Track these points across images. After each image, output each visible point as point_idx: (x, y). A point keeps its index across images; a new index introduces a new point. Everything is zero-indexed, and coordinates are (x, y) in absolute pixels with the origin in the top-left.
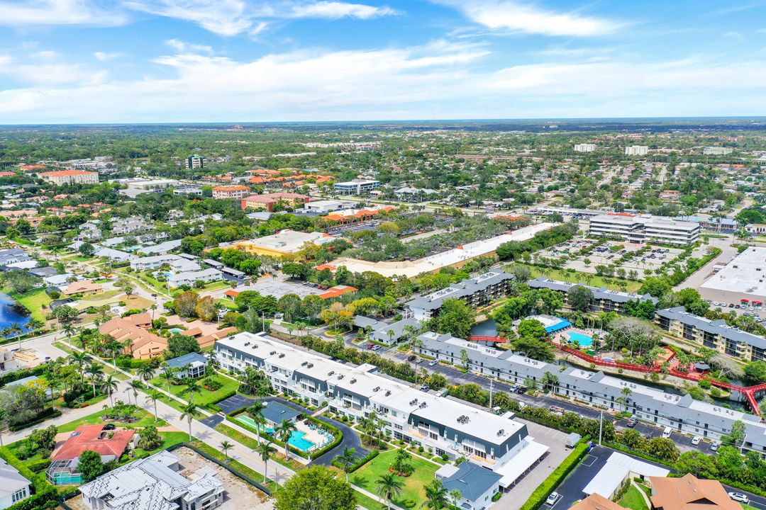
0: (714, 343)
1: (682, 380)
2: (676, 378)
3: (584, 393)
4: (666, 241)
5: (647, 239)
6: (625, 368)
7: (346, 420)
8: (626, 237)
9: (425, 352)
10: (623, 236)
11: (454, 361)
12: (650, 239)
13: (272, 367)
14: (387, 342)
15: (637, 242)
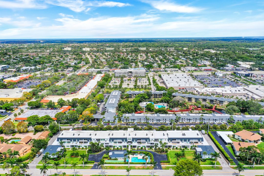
0: (192, 100)
1: (198, 111)
2: (196, 111)
3: (188, 119)
4: (139, 76)
5: (133, 76)
6: (183, 111)
7: (142, 148)
8: (127, 76)
9: (129, 121)
10: (126, 76)
11: (141, 121)
12: (134, 76)
13: (97, 139)
14: (112, 121)
15: (130, 77)
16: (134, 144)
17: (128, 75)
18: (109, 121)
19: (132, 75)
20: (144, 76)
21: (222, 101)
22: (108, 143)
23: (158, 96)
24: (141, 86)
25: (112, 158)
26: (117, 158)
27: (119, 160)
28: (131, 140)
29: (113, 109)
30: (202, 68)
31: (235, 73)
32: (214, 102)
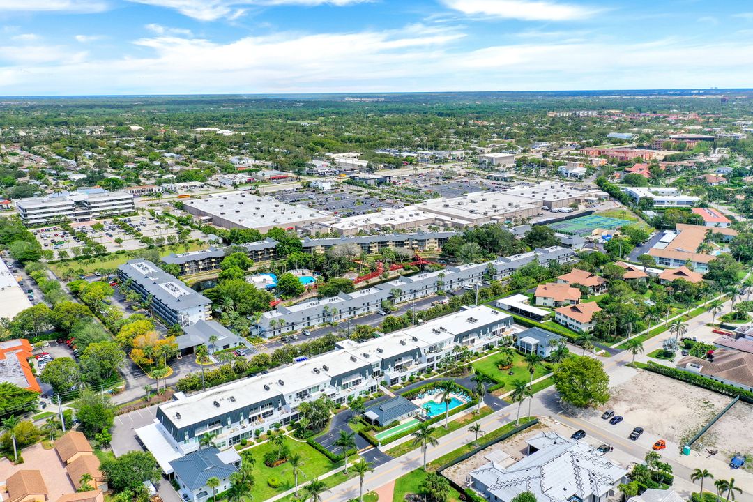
5: (94, 214)
6: (367, 279)
7: (411, 380)
8: (72, 217)
9: (280, 331)
10: (69, 217)
11: (311, 324)
12: (98, 214)
13: (298, 394)
14: (236, 344)
15: (83, 220)
16: (391, 373)
17: (76, 215)
18: (228, 346)
19: (89, 213)
20: (131, 210)
21: (421, 241)
22: (334, 394)
23: (260, 257)
24: (169, 238)
25: (385, 424)
26: (395, 419)
27: (402, 423)
28: (379, 369)
29: (200, 311)
30: (264, 175)
31: (353, 178)
32: (405, 245)
